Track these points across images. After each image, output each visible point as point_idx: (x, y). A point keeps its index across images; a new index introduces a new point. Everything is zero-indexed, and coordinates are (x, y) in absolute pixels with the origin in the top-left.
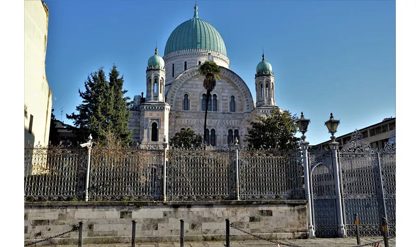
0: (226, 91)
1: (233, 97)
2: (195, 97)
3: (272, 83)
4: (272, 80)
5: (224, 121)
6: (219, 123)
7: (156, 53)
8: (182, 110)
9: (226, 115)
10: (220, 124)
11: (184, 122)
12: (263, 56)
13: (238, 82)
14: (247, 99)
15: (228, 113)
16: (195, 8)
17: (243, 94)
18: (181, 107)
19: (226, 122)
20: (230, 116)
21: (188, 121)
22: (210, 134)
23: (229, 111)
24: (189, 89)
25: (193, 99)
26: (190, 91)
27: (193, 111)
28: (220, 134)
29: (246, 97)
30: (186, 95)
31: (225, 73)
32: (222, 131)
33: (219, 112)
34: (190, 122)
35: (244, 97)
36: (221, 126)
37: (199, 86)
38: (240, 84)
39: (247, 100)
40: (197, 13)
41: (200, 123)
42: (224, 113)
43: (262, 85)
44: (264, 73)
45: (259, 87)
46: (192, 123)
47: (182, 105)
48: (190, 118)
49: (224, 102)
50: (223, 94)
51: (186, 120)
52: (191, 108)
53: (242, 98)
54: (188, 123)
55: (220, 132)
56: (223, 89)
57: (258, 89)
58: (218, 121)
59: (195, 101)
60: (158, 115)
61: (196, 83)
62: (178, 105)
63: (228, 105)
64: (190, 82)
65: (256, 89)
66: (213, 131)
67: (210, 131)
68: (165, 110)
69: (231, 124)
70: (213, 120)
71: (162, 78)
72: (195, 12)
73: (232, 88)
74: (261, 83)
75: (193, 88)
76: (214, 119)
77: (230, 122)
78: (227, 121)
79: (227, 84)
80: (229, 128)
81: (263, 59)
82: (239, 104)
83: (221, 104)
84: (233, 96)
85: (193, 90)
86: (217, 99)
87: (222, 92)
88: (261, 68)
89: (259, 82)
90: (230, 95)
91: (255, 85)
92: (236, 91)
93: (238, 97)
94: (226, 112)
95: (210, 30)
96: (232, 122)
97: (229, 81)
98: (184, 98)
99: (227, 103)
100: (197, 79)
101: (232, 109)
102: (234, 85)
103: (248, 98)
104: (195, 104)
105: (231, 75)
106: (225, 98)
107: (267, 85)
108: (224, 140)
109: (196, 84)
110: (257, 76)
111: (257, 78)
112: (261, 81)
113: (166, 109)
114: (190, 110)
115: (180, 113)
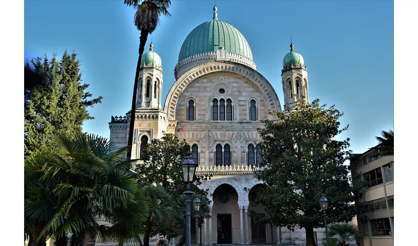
0: (243, 94)
1: (253, 102)
2: (203, 103)
3: (305, 79)
4: (304, 74)
5: (242, 134)
6: (234, 136)
7: (150, 49)
8: (186, 121)
9: (245, 125)
10: (236, 137)
11: (189, 135)
12: (291, 46)
13: (260, 81)
14: (271, 102)
15: (247, 122)
16: (214, 9)
17: (267, 97)
18: (184, 117)
19: (244, 134)
20: (250, 126)
21: (193, 134)
22: (223, 150)
23: (248, 119)
24: (195, 94)
25: (200, 105)
26: (196, 96)
27: (200, 121)
28: (236, 150)
29: (271, 100)
30: (191, 102)
31: (242, 71)
32: (239, 147)
33: (235, 121)
34: (197, 136)
35: (268, 100)
36: (237, 139)
37: (209, 89)
38: (262, 84)
39: (272, 104)
40: (216, 15)
41: (209, 136)
42: (241, 123)
43: (290, 83)
44: (292, 66)
45: (287, 84)
46: (198, 137)
47: (185, 114)
48: (197, 130)
49: (241, 108)
50: (240, 99)
51: (191, 133)
52: (197, 117)
53: (266, 103)
54: (193, 136)
55: (236, 147)
56: (239, 91)
57: (286, 87)
58: (233, 134)
59: (203, 108)
60: (149, 125)
61: (205, 85)
62: (181, 115)
63: (248, 112)
64: (197, 85)
65: (284, 89)
66: (227, 146)
67: (223, 146)
68: (159, 119)
69: (251, 137)
70: (227, 133)
71: (157, 78)
72: (214, 14)
73: (252, 89)
74: (289, 81)
75: (199, 92)
76: (228, 130)
77: (250, 133)
78: (246, 133)
79: (245, 85)
80: (249, 143)
81: (292, 50)
82: (261, 110)
83: (238, 110)
84: (253, 100)
85: (200, 94)
86: (232, 104)
87: (239, 96)
88: (288, 61)
89: (286, 79)
90: (249, 99)
91: (282, 84)
92: (258, 94)
93: (260, 101)
94: (245, 121)
95: (230, 30)
96: (252, 134)
97: (248, 81)
98: (188, 105)
99: (245, 110)
100: (205, 80)
101: (253, 116)
102: (254, 86)
103: (273, 102)
104: (203, 113)
105: (249, 73)
106: (242, 103)
107: (297, 81)
108: (242, 158)
109: (204, 87)
110: (283, 72)
111: (284, 74)
112: (288, 77)
113: (159, 117)
114: (197, 119)
115: (183, 124)
